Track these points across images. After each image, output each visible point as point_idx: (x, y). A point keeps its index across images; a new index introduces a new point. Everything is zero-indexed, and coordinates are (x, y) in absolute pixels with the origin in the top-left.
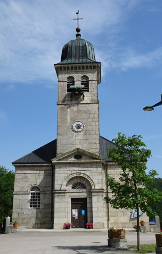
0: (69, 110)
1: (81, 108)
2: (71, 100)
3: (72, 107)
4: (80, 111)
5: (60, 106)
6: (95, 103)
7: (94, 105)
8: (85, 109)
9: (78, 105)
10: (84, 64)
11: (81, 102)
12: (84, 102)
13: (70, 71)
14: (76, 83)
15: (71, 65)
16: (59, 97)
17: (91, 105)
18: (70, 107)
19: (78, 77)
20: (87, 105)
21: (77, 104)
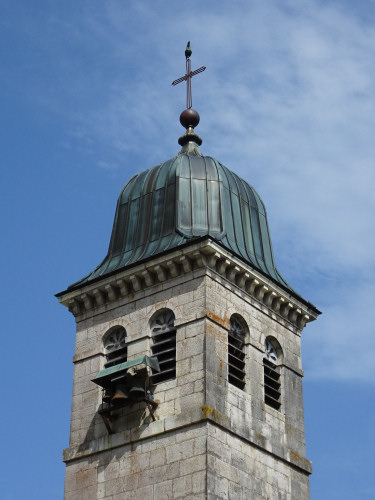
0: (101, 477)
1: (143, 462)
2: (111, 432)
3: (113, 464)
4: (141, 473)
5: (74, 467)
6: (193, 425)
7: (189, 434)
8: (158, 459)
9: (133, 450)
10: (152, 264)
11: (145, 434)
12: (154, 429)
13: (115, 305)
14: (131, 350)
15: (111, 280)
16: (72, 431)
17: (180, 436)
18: (105, 464)
19: (138, 324)
20: (166, 441)
21: (132, 444)
